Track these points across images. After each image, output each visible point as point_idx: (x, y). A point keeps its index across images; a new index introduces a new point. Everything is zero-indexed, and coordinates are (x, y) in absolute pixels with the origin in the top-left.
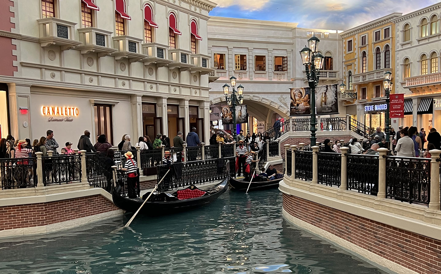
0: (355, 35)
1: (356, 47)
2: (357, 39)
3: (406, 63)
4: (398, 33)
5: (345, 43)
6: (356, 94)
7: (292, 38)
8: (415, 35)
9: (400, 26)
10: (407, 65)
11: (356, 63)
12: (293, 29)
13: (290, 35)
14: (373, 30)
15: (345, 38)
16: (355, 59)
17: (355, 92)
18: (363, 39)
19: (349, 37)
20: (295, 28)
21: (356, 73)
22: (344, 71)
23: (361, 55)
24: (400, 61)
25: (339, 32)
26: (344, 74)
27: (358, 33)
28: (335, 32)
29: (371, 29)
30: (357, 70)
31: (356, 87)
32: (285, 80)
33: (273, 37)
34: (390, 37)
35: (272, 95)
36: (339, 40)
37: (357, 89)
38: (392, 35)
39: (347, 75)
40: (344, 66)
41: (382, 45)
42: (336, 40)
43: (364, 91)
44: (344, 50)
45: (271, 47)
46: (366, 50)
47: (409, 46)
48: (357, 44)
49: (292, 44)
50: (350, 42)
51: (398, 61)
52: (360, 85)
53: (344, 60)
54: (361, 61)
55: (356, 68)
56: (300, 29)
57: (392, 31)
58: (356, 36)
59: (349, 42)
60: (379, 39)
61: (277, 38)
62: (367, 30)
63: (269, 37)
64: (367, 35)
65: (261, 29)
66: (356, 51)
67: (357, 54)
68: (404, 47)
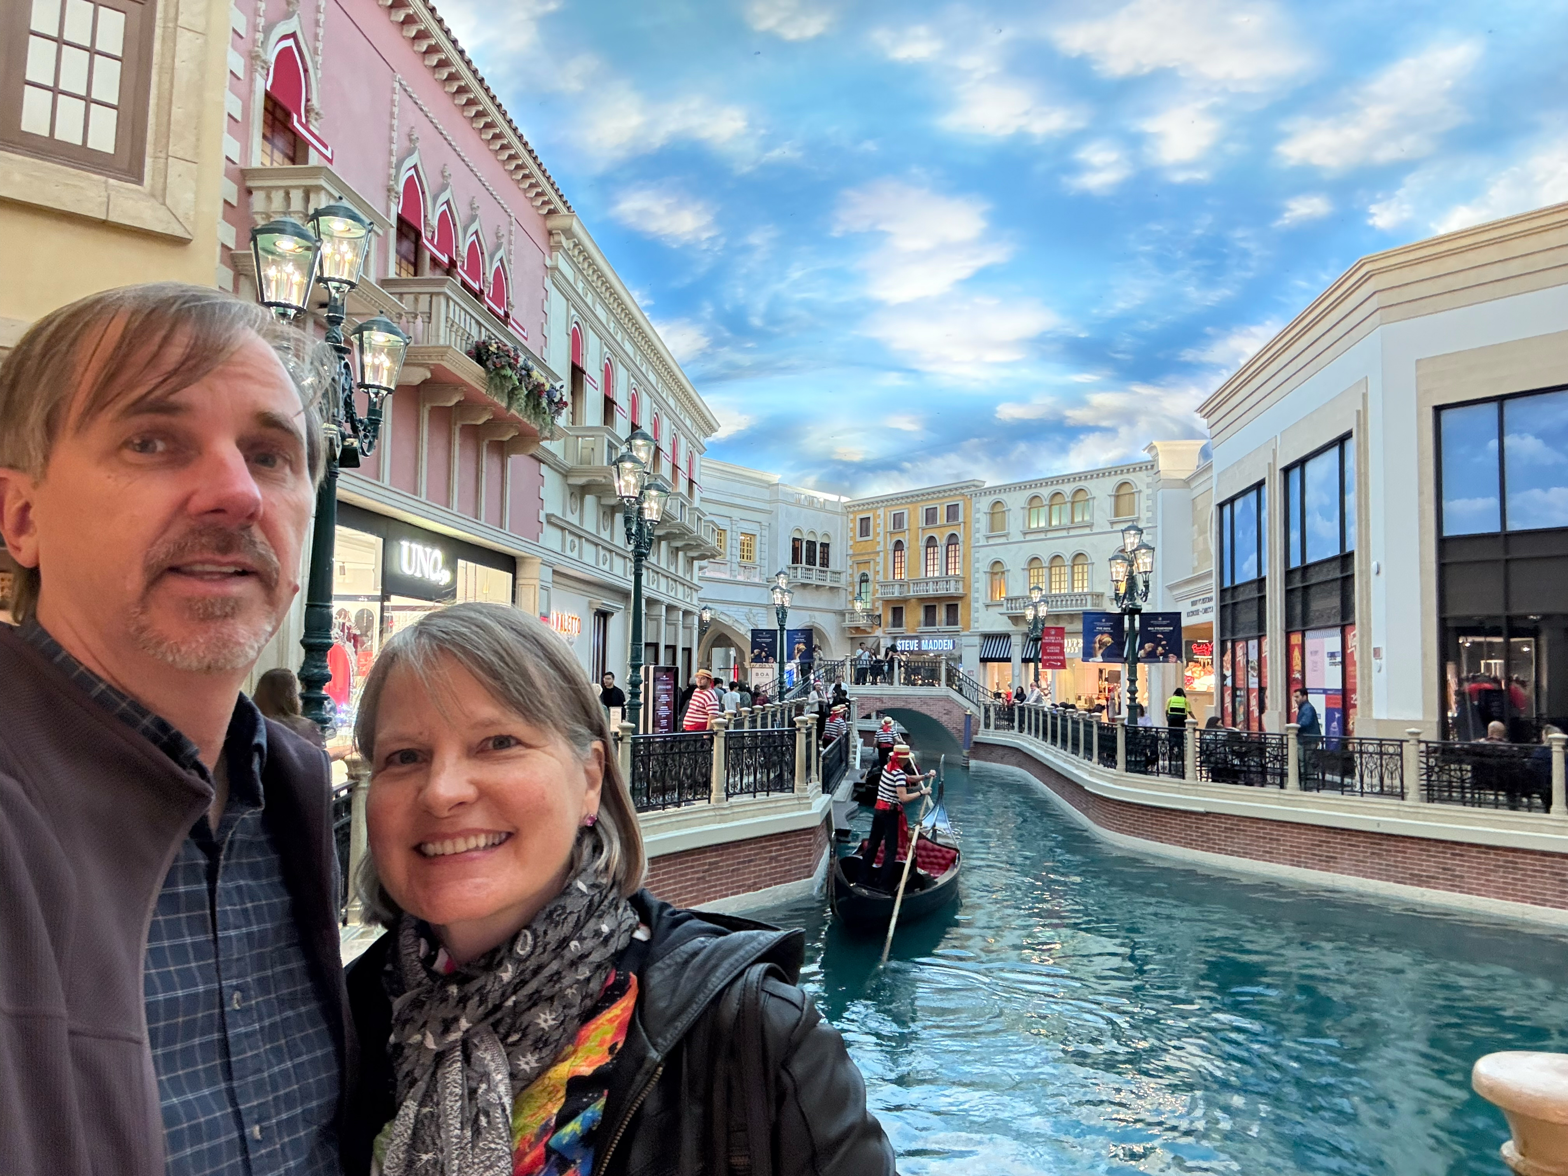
0: (878, 508)
1: (880, 530)
2: (882, 516)
3: (997, 569)
4: (977, 516)
5: (853, 520)
6: (880, 616)
7: (770, 502)
8: (1015, 524)
9: (984, 504)
10: (996, 574)
11: (880, 559)
12: (770, 485)
13: (766, 494)
14: (922, 504)
15: (854, 512)
16: (878, 552)
17: (877, 613)
18: (898, 521)
19: (863, 511)
20: (777, 484)
21: (880, 578)
22: (850, 571)
23: (891, 547)
24: (983, 566)
25: (844, 499)
26: (849, 579)
27: (886, 506)
28: (834, 498)
29: (917, 501)
30: (881, 572)
31: (879, 604)
32: (757, 580)
33: (740, 496)
34: (961, 519)
35: (734, 608)
36: (842, 514)
37: (881, 608)
38: (965, 517)
39: (857, 579)
40: (850, 563)
41: (942, 533)
42: (836, 513)
43: (897, 613)
44: (851, 534)
45: (736, 514)
46: (905, 538)
47: (1003, 540)
48: (882, 525)
49: (770, 512)
50: (865, 521)
51: (977, 565)
52: (887, 602)
53: (850, 552)
54: (891, 557)
55: (880, 568)
56: (785, 485)
57: (965, 510)
58: (881, 512)
59: (862, 519)
60: (934, 520)
61: (746, 498)
62: (907, 503)
63: (733, 495)
64: (906, 512)
65: (721, 478)
66: (880, 539)
67: (882, 543)
68: (991, 542)
